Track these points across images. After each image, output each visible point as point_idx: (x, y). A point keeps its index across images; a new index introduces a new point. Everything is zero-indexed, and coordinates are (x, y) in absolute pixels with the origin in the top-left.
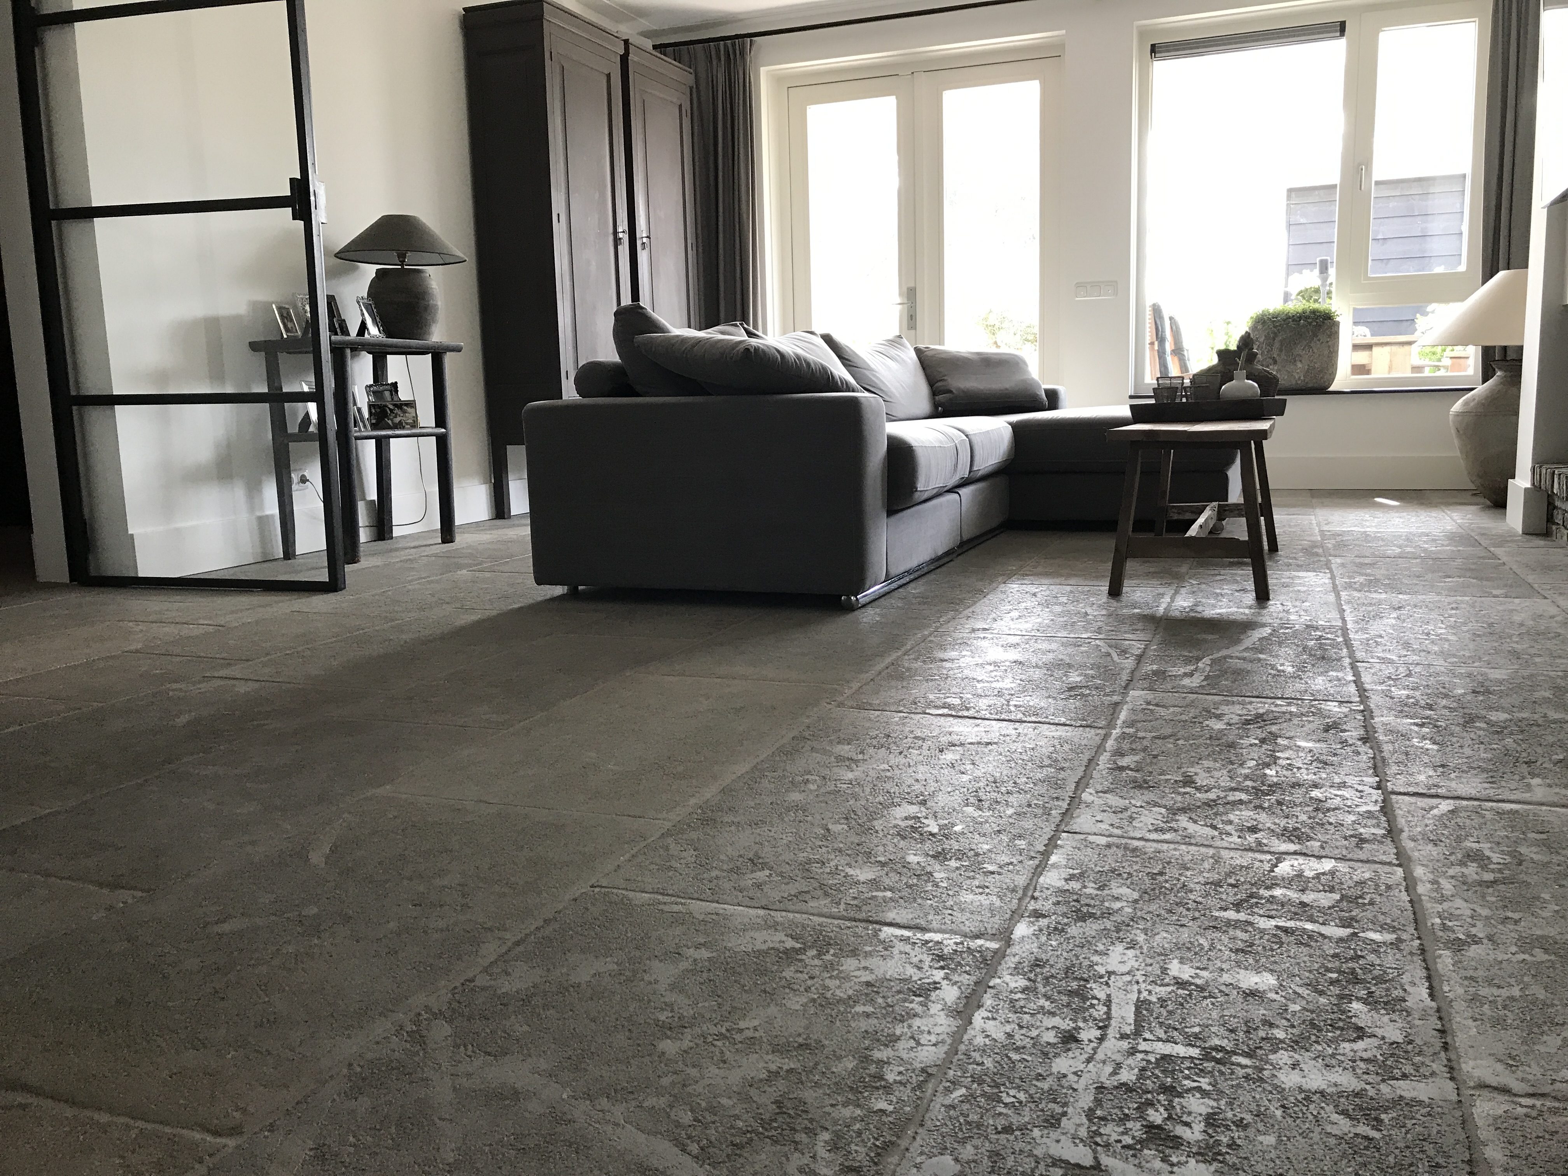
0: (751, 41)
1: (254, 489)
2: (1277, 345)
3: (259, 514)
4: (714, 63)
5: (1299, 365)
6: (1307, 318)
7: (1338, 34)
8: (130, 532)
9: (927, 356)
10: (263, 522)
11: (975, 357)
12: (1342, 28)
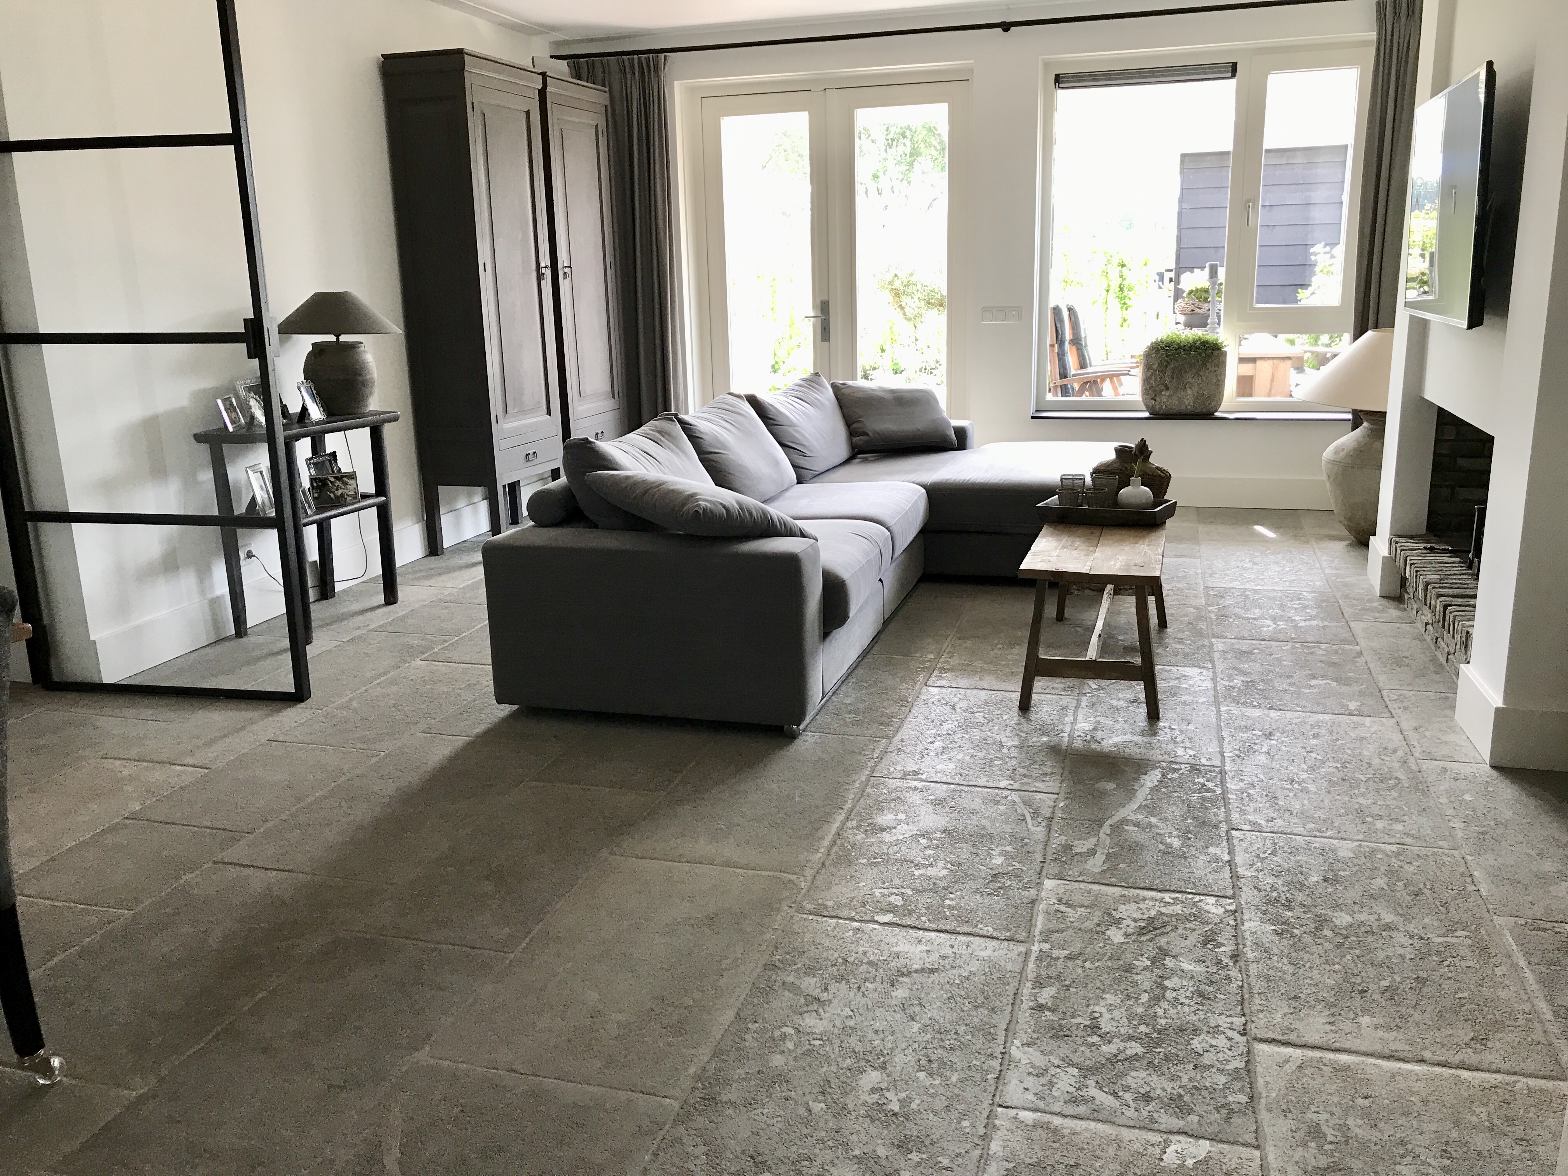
0: (665, 56)
1: (203, 573)
2: (1169, 373)
3: (210, 596)
4: (629, 76)
5: (1189, 392)
6: (1198, 348)
7: (1230, 75)
8: (92, 638)
9: (843, 394)
10: (214, 602)
11: (888, 396)
12: (1233, 69)
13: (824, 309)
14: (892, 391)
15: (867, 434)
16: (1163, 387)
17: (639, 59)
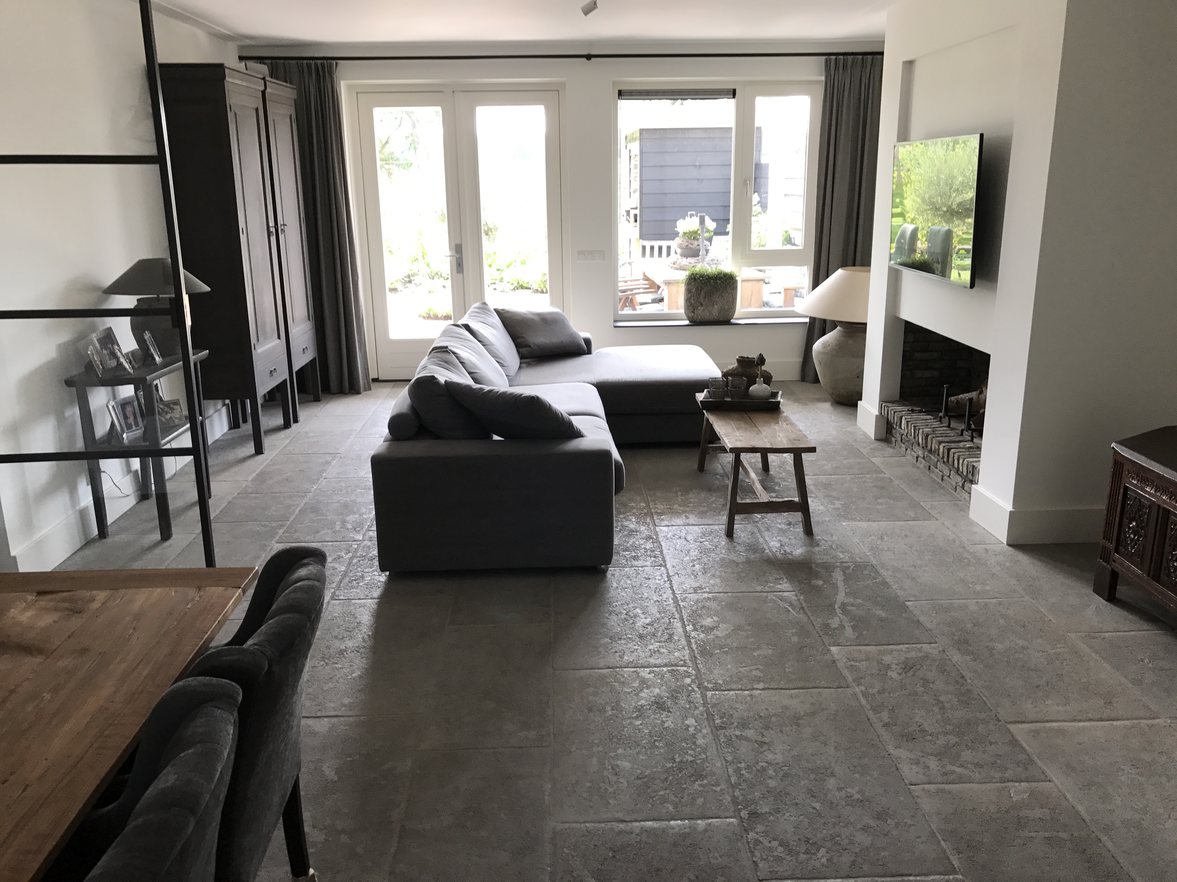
0: (336, 63)
1: (73, 490)
2: (703, 294)
3: (78, 508)
4: (306, 76)
5: (716, 307)
6: (720, 278)
7: (732, 97)
8: (12, 554)
9: (505, 317)
10: (84, 513)
11: (536, 318)
12: (733, 93)
13: (458, 249)
14: (539, 315)
15: (529, 346)
16: (699, 304)
17: (316, 64)
